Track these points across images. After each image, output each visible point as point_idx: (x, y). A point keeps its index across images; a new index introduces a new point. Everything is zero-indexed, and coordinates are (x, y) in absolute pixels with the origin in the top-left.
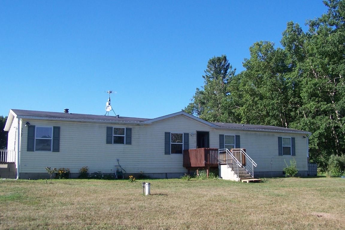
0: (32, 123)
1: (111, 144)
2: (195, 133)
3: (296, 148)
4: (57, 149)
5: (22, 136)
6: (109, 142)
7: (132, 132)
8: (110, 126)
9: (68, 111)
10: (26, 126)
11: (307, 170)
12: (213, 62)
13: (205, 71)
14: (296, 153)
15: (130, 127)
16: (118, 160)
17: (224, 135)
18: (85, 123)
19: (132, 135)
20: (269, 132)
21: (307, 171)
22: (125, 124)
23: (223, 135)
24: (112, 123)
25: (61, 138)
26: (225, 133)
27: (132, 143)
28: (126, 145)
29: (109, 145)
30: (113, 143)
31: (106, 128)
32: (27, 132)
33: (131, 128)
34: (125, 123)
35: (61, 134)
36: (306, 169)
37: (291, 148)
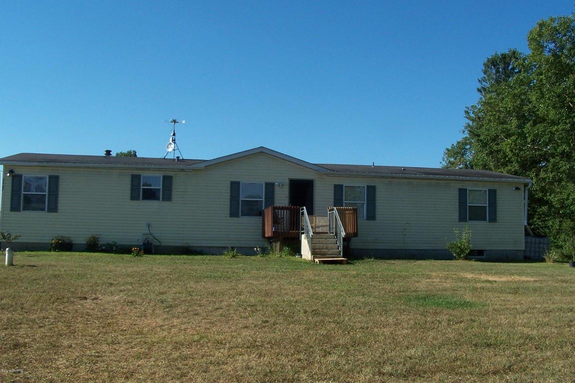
0: (17, 171)
1: (138, 201)
2: (287, 182)
3: (499, 209)
4: (54, 208)
5: (3, 189)
6: (134, 197)
7: (173, 181)
8: (136, 172)
9: (111, 153)
10: (8, 175)
11: (524, 249)
12: (493, 63)
13: (479, 81)
14: (498, 218)
15: (169, 174)
16: (149, 226)
17: (343, 185)
18: (97, 170)
19: (173, 187)
20: (438, 180)
21: (524, 251)
22: (159, 170)
23: (341, 186)
24: (138, 169)
25: (60, 193)
26: (346, 182)
27: (173, 199)
28: (164, 202)
29: (135, 203)
30: (141, 199)
31: (130, 177)
32: (10, 184)
33: (172, 176)
34: (160, 167)
35: (60, 186)
36: (522, 247)
37: (487, 208)
